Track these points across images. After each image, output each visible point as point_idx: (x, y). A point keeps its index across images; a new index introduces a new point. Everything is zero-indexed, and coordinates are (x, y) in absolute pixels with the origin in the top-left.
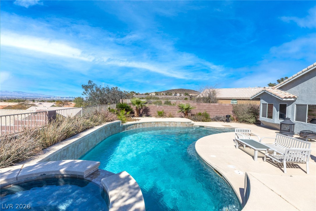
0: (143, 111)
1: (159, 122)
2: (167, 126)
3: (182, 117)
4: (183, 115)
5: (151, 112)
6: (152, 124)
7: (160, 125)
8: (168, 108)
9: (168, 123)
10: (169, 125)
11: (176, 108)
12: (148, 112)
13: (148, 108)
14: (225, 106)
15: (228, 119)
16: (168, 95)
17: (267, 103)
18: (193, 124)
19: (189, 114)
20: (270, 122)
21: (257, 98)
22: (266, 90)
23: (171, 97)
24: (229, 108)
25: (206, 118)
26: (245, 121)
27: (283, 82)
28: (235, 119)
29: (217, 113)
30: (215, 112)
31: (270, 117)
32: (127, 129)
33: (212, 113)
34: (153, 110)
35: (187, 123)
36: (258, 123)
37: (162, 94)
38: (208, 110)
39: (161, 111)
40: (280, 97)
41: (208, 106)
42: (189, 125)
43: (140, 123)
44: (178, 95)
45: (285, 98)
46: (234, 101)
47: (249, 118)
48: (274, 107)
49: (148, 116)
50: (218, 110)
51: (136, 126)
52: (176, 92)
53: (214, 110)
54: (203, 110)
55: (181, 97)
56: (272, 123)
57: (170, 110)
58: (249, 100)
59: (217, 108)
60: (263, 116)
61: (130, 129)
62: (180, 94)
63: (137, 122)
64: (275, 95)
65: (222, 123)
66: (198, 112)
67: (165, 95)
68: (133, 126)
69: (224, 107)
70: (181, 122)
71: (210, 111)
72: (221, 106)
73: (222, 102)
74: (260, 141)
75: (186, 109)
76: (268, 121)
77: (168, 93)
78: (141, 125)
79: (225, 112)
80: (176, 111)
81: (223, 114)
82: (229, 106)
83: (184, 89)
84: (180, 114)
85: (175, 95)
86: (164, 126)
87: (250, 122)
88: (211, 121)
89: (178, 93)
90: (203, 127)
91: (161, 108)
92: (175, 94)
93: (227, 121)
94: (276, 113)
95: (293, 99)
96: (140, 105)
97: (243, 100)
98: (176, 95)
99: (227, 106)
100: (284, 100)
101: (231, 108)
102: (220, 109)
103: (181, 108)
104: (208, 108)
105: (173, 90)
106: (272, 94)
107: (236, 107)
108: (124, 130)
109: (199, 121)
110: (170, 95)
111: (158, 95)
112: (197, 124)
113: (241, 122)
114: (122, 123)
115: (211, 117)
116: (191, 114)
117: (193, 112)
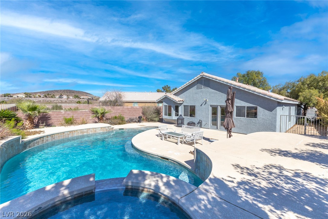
0: (39, 120)
1: (74, 131)
2: (85, 134)
3: (96, 122)
4: (97, 120)
5: (54, 120)
6: (65, 134)
7: (76, 135)
8: (78, 114)
9: (85, 131)
10: (87, 132)
11: (89, 113)
12: (48, 120)
13: (47, 115)
14: (137, 109)
15: (140, 120)
16: (50, 97)
17: (168, 105)
18: (113, 128)
19: (104, 118)
20: (170, 119)
21: (160, 102)
22: (167, 96)
23: (55, 100)
24: (139, 110)
25: (121, 121)
26: (152, 120)
27: (176, 90)
28: (145, 119)
29: (130, 116)
30: (128, 114)
31: (170, 115)
32: (30, 147)
33: (126, 116)
34: (56, 117)
35: (107, 128)
36: (161, 121)
37: (37, 96)
38: (122, 112)
39: (69, 117)
40: (176, 101)
41: (122, 109)
42: (109, 129)
43: (48, 136)
44: (65, 97)
45: (179, 101)
46: (136, 104)
47: (155, 118)
48: (172, 108)
49: (48, 125)
50: (131, 113)
51: (43, 140)
52: (61, 94)
53: (127, 112)
54: (117, 113)
55: (69, 99)
56: (172, 120)
57: (80, 116)
58: (155, 103)
59: (130, 110)
60: (165, 115)
61: (34, 146)
62: (68, 96)
63: (42, 135)
64: (173, 99)
65: (136, 124)
66: (114, 115)
67: (43, 97)
68: (37, 141)
69: (135, 109)
70: (101, 128)
71: (124, 114)
72: (133, 109)
73: (128, 105)
74: (175, 132)
75: (101, 114)
76: (169, 118)
77: (48, 94)
78: (49, 138)
79: (136, 114)
80: (89, 116)
81: (134, 115)
82: (139, 109)
83: (72, 90)
84: (94, 119)
85: (60, 98)
86: (81, 134)
87: (155, 121)
88: (126, 123)
89: (64, 96)
90: (122, 129)
91: (69, 114)
92: (60, 96)
93: (139, 121)
94: (173, 112)
95: (182, 102)
96: (36, 112)
97: (149, 102)
98: (62, 98)
99: (138, 108)
100: (178, 102)
101: (140, 110)
102: (132, 111)
103: (95, 112)
104: (122, 111)
105: (57, 91)
106: (171, 98)
107: (144, 109)
108: (26, 149)
109: (116, 124)
110: (52, 97)
111: (31, 97)
112: (117, 127)
113: (149, 121)
114: (22, 138)
115: (126, 119)
116: (106, 119)
117: (107, 116)
